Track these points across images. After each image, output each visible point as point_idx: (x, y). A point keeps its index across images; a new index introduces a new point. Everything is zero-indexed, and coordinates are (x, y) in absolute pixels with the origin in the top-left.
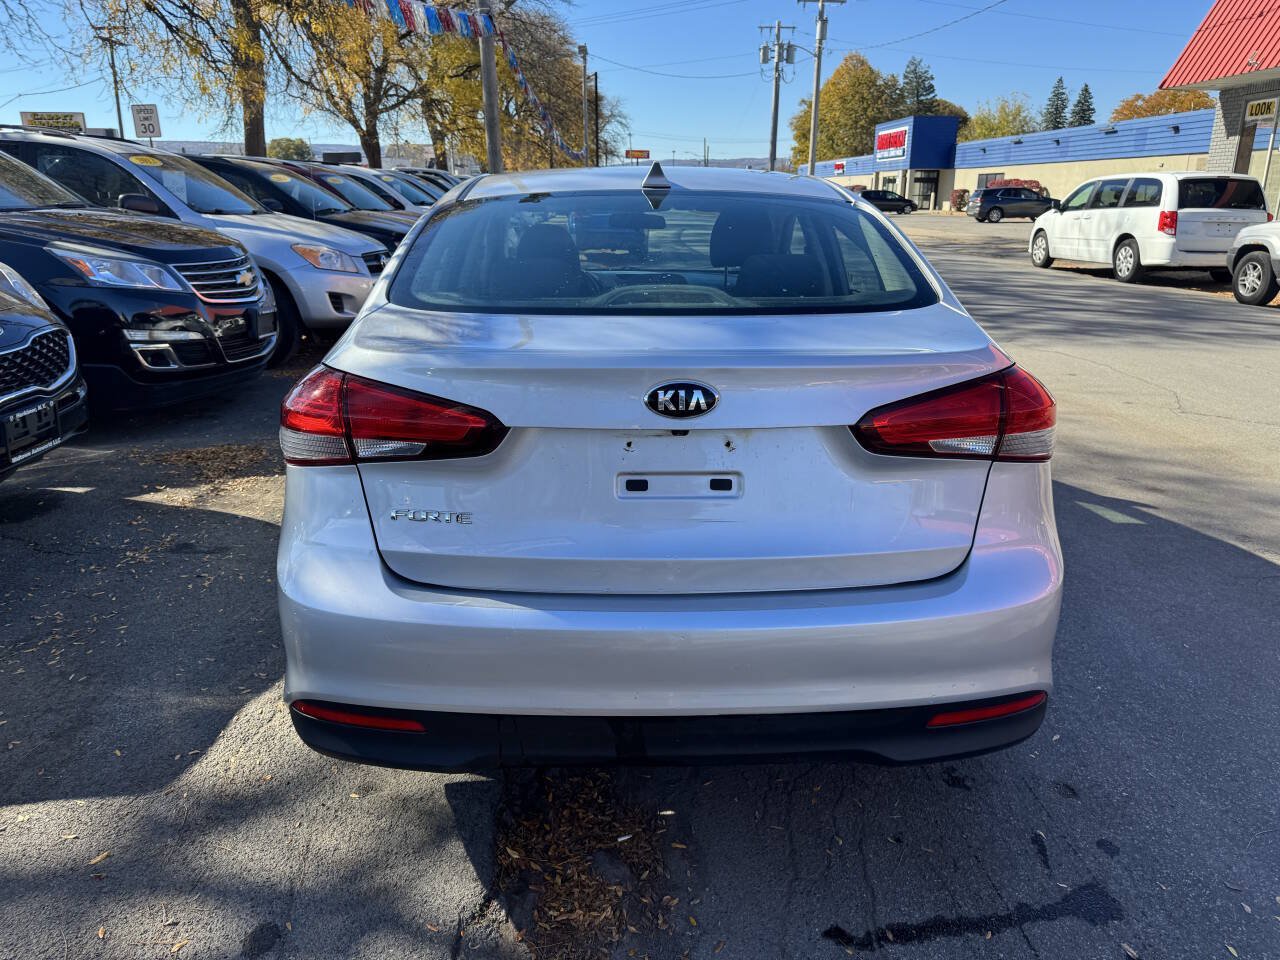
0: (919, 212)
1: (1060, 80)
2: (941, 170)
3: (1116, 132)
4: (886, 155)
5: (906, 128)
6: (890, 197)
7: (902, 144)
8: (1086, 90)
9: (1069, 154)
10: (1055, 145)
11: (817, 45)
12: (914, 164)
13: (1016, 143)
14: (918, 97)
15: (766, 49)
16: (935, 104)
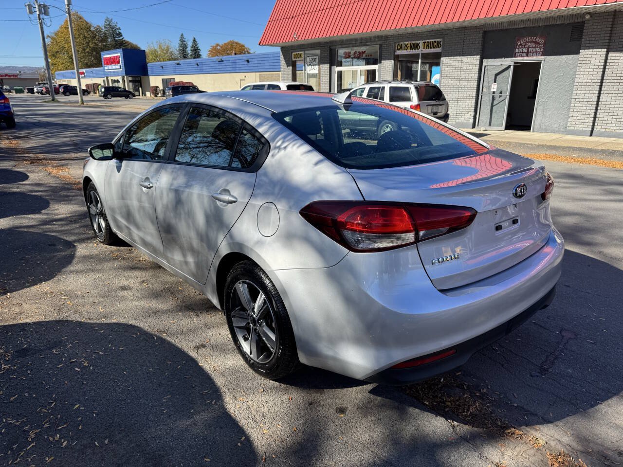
0: (137, 97)
1: (182, 35)
2: (142, 76)
3: (223, 61)
4: (110, 68)
5: (119, 54)
6: (120, 90)
7: (118, 62)
8: (194, 40)
9: (204, 70)
10: (196, 66)
11: (67, 7)
12: (128, 73)
13: (178, 64)
14: (114, 38)
15: (29, 6)
16: (124, 42)
